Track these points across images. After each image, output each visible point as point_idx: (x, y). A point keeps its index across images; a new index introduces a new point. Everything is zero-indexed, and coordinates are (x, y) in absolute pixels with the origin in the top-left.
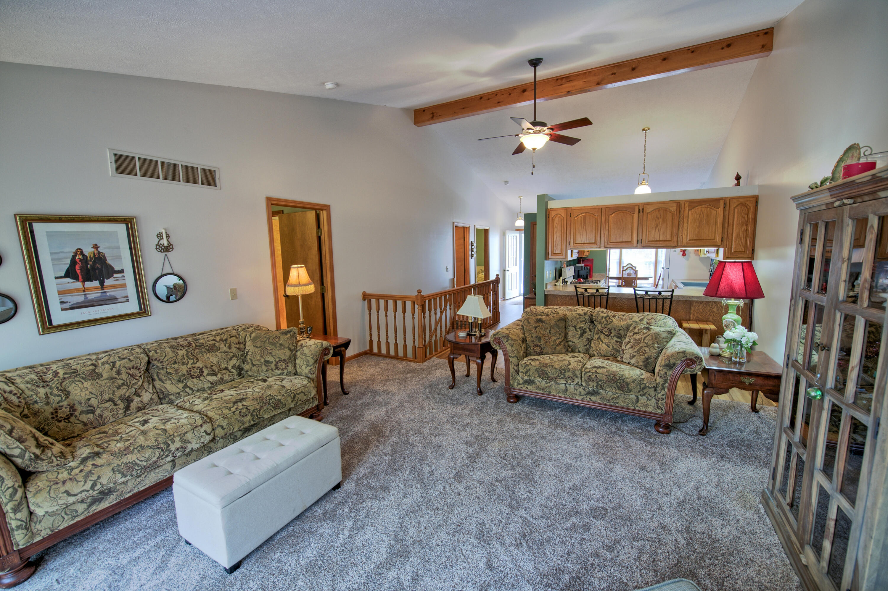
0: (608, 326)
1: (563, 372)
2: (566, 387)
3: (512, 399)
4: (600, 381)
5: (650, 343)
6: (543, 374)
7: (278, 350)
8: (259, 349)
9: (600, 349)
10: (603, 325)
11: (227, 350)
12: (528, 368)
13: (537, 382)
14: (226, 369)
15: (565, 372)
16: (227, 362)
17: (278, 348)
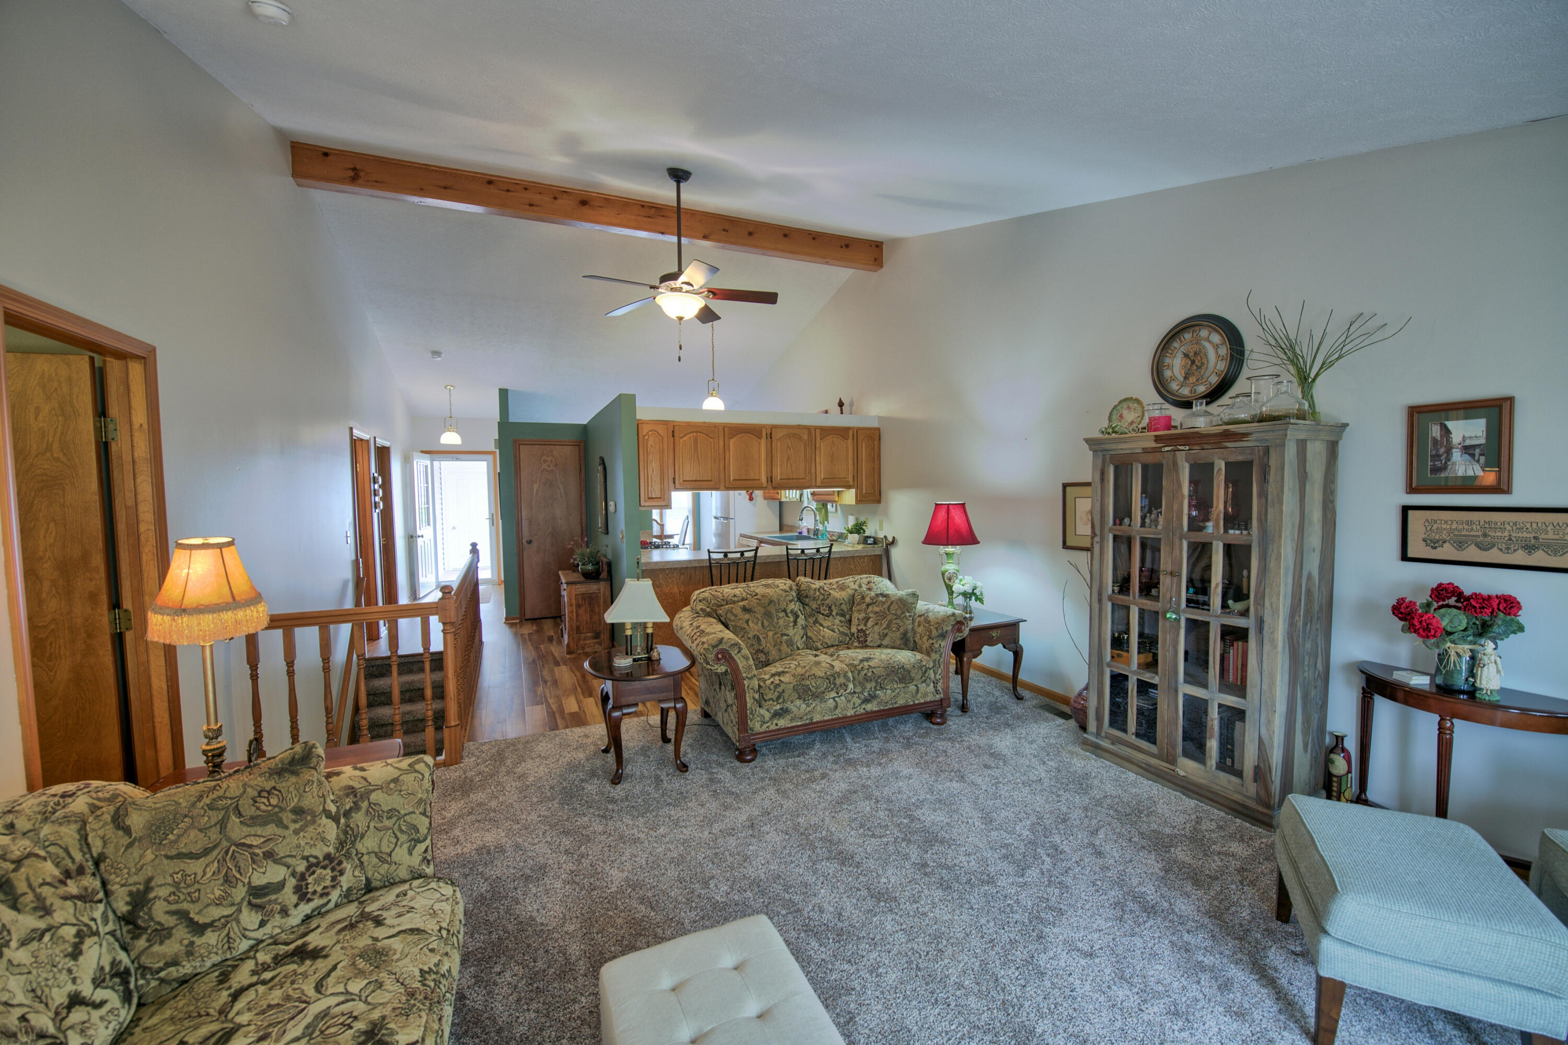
0: (827, 602)
1: (832, 679)
2: (836, 702)
3: (749, 755)
4: (879, 677)
5: (899, 612)
6: (805, 692)
7: (296, 832)
8: (203, 861)
9: (824, 637)
10: (819, 602)
11: (42, 925)
12: (780, 689)
13: (794, 709)
14: (76, 1000)
15: (835, 679)
16: (70, 971)
17: (293, 826)
